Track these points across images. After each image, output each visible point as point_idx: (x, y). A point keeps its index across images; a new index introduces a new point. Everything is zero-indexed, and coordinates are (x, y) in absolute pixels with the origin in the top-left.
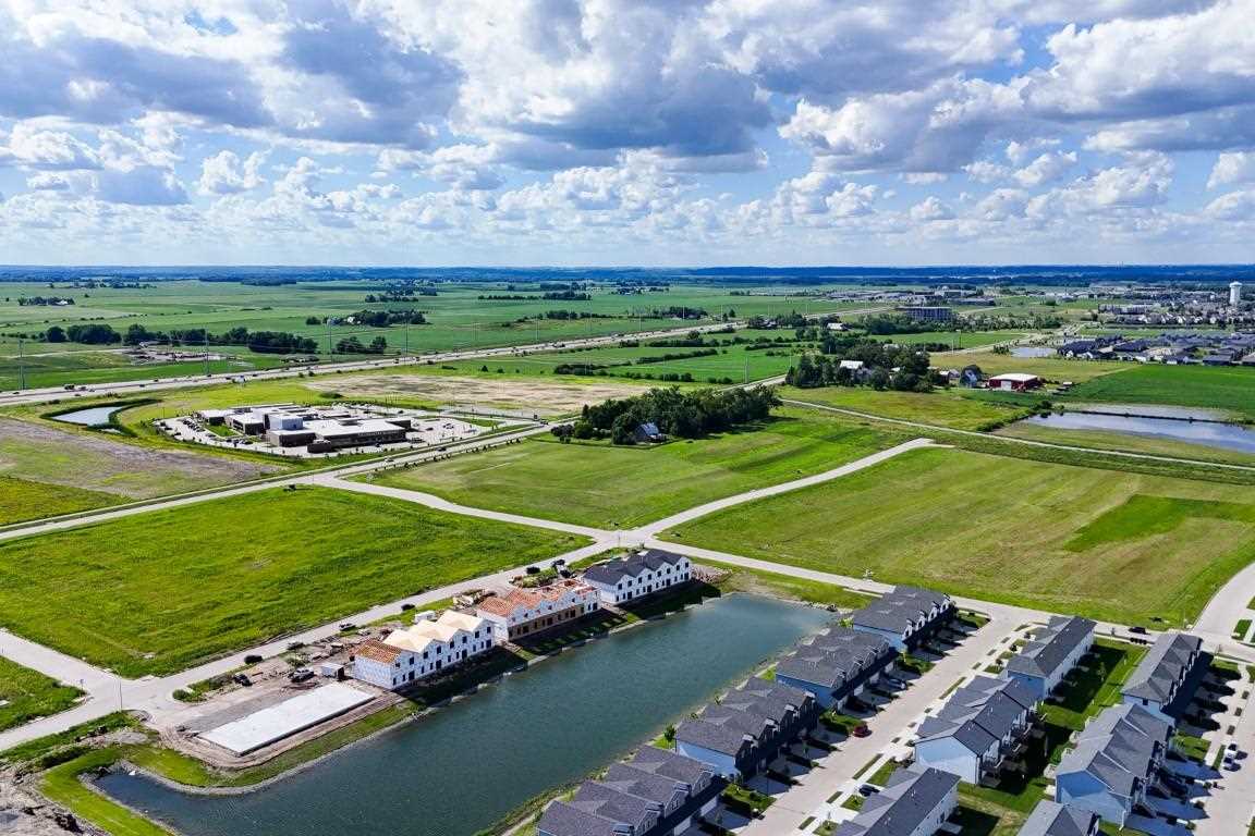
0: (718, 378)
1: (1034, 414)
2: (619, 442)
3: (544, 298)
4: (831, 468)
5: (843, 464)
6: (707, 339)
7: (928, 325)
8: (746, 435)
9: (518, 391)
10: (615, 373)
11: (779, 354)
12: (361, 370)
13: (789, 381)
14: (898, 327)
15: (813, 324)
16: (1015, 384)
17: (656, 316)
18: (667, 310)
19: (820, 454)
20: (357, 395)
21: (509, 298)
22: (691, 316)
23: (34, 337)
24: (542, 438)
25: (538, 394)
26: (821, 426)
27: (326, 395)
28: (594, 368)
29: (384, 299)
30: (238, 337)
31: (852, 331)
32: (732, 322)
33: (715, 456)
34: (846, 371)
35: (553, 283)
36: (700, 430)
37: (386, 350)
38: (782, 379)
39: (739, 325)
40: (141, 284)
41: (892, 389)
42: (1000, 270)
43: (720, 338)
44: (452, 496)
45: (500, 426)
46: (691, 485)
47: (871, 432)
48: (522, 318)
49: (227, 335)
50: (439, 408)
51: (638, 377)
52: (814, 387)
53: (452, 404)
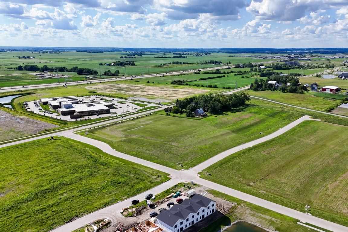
0: (226, 87)
1: (343, 103)
2: (189, 116)
3: (173, 57)
4: (274, 131)
5: (278, 129)
6: (222, 71)
7: (292, 67)
8: (238, 113)
9: (157, 91)
10: (191, 84)
11: (246, 77)
12: (108, 82)
13: (251, 88)
14: (283, 67)
15: (255, 66)
16: (331, 90)
17: (206, 63)
18: (210, 61)
19: (267, 123)
20: (102, 92)
21: (163, 57)
22: (217, 63)
23: (14, 69)
24: (159, 113)
25: (164, 92)
26: (266, 109)
27: (90, 92)
28: (184, 82)
29: (126, 57)
30: (75, 70)
31: (268, 69)
32: (230, 65)
33: (226, 124)
34: (271, 85)
35: (177, 53)
36: (220, 111)
37: (119, 75)
38: (249, 87)
39: (232, 66)
40: (58, 52)
41: (288, 92)
42: (307, 49)
43: (226, 71)
44: (116, 145)
45: (146, 107)
46: (216, 140)
47: (286, 112)
48: (165, 64)
49: (72, 69)
50: (127, 98)
51: (199, 86)
52: (260, 91)
53: (132, 96)
